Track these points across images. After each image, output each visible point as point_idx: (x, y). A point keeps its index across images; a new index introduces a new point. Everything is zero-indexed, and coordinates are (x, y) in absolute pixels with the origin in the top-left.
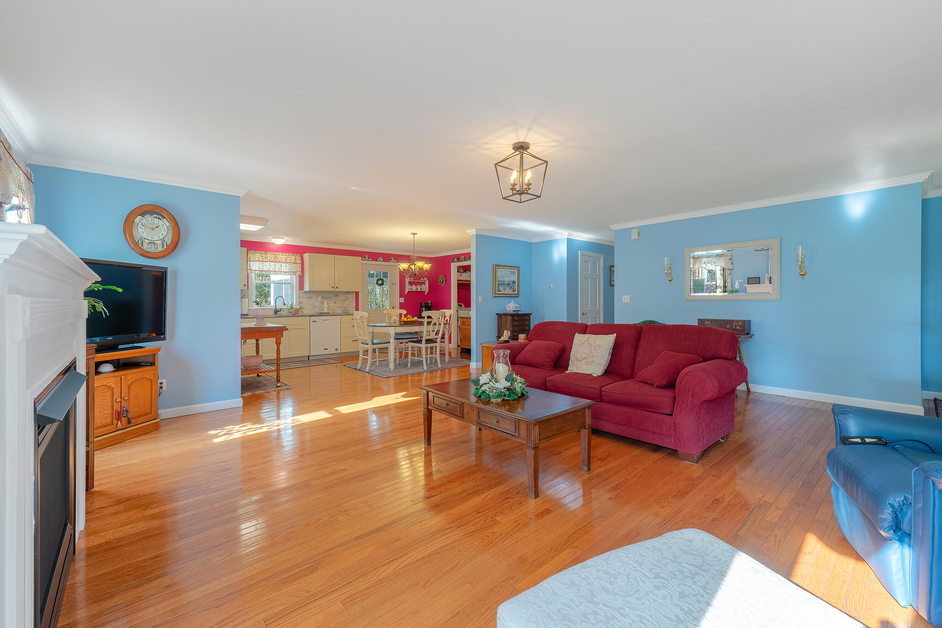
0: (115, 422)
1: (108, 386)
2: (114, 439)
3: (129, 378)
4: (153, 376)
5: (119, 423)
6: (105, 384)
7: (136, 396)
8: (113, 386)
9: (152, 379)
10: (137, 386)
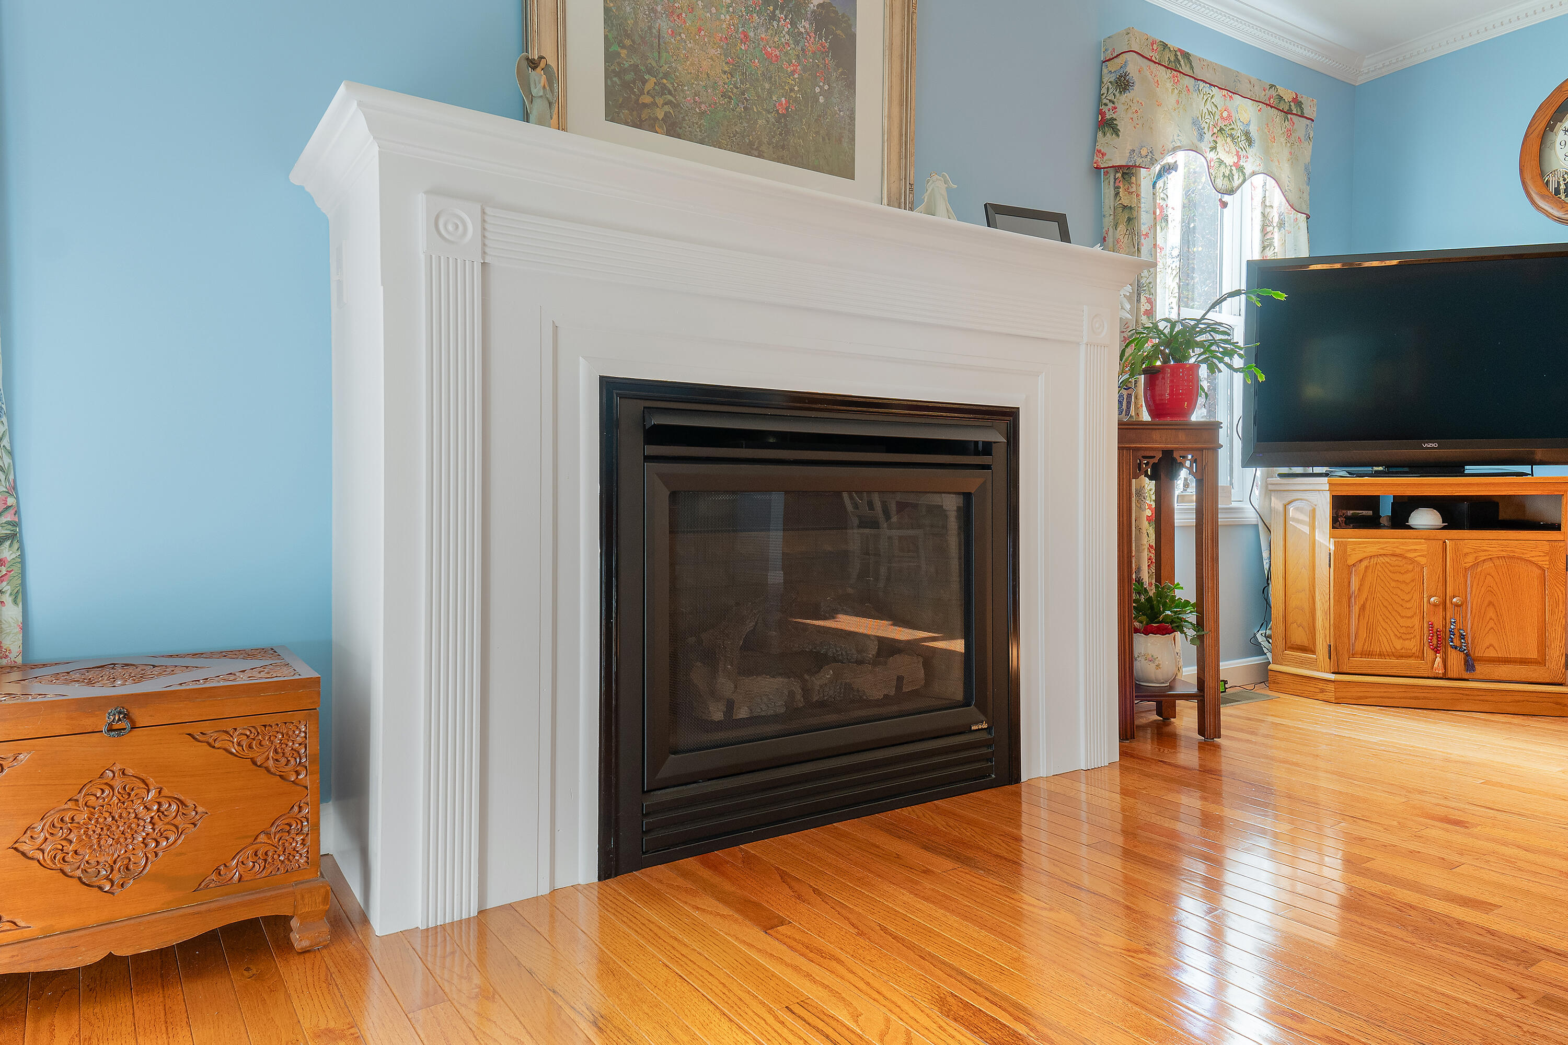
0: (1429, 653)
1: (1410, 559)
2: (1423, 695)
3: (1466, 550)
4: (1547, 558)
5: (1438, 660)
6: (1398, 551)
7: (1490, 603)
8: (1423, 561)
9: (1545, 565)
10: (1493, 574)
